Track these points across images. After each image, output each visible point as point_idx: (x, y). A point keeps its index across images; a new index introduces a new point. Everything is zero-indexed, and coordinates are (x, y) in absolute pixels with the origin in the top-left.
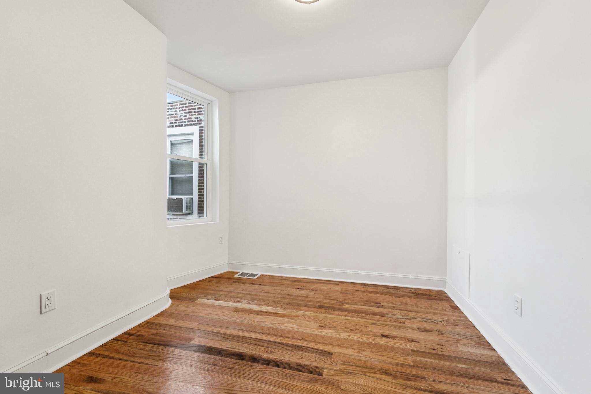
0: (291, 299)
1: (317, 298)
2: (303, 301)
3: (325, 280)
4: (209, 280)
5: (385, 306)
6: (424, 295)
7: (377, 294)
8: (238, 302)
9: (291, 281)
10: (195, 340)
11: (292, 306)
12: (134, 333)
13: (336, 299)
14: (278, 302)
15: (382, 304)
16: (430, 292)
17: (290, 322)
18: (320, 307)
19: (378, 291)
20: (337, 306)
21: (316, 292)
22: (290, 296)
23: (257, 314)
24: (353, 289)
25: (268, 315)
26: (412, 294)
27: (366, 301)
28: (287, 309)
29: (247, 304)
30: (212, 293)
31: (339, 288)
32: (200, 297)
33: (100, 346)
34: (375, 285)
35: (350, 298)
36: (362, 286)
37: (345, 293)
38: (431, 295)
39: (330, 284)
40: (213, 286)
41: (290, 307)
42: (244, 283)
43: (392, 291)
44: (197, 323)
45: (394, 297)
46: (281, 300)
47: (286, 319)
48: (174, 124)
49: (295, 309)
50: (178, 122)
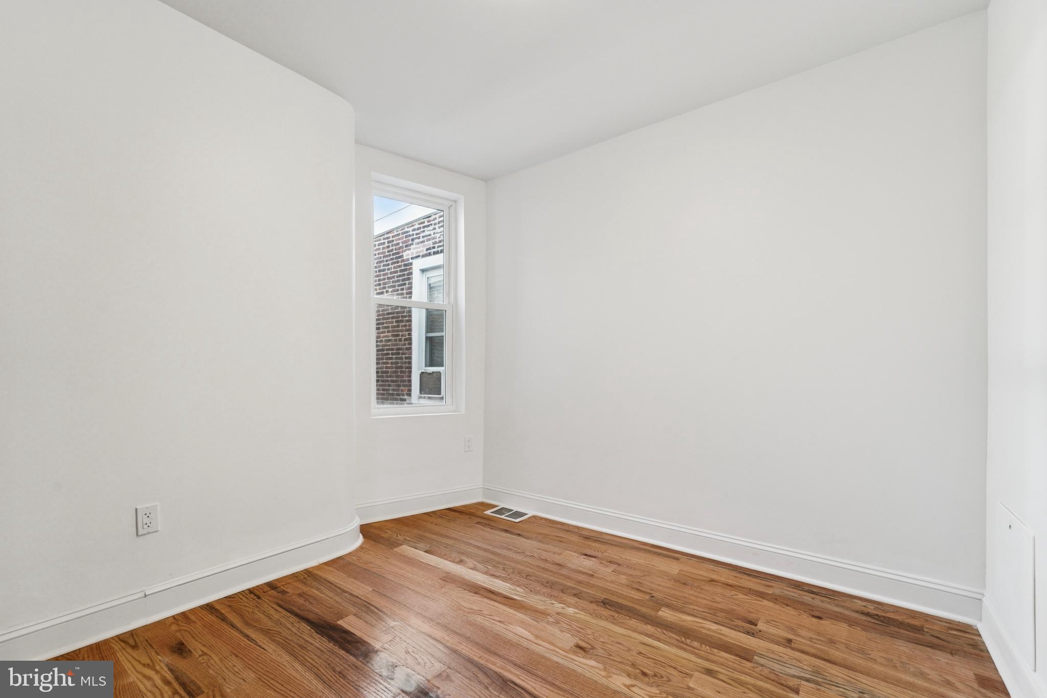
0: (557, 573)
1: (612, 582)
2: (580, 582)
3: (653, 545)
4: (441, 514)
5: (767, 632)
6: (901, 625)
7: (763, 598)
8: (461, 562)
9: (580, 536)
10: (346, 619)
11: (550, 589)
12: (278, 585)
13: (651, 592)
14: (528, 576)
15: (761, 626)
16: (926, 621)
17: (523, 622)
18: (606, 603)
19: (770, 591)
20: (644, 610)
21: (619, 568)
22: (558, 567)
23: (475, 593)
24: (706, 574)
25: (491, 599)
26: (864, 618)
27: (722, 610)
28: (537, 593)
29: (471, 569)
30: (430, 539)
31: (673, 568)
32: (405, 542)
33: (225, 597)
34: (770, 574)
35: (687, 595)
36: (735, 574)
37: (682, 581)
38: (925, 630)
39: (660, 554)
40: (440, 525)
41: (544, 590)
42: (492, 528)
43: (807, 598)
44: (371, 589)
45: (805, 616)
46: (536, 572)
47: (519, 615)
48: (432, 251)
49: (551, 596)
50: (436, 245)
